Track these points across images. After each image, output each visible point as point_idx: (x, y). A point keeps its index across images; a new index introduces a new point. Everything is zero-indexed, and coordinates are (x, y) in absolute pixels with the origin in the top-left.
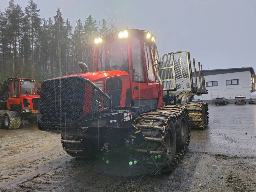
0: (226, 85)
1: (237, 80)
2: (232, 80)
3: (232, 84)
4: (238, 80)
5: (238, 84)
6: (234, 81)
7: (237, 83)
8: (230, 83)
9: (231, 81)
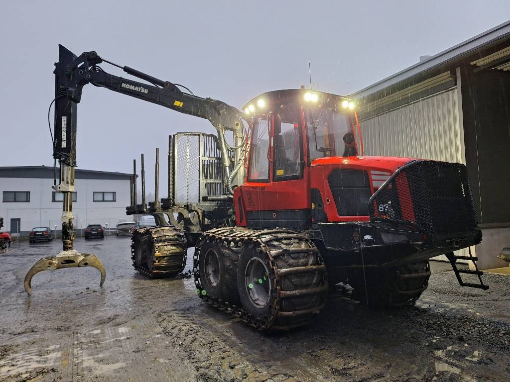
0: (94, 201)
1: (112, 194)
2: (103, 193)
3: (103, 201)
4: (114, 193)
5: (114, 200)
6: (107, 194)
7: (112, 200)
8: (100, 197)
9: (101, 195)
